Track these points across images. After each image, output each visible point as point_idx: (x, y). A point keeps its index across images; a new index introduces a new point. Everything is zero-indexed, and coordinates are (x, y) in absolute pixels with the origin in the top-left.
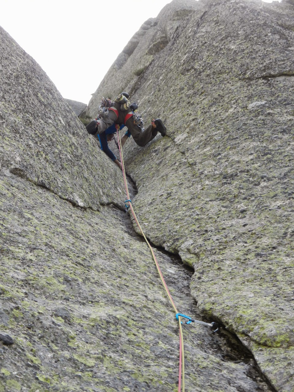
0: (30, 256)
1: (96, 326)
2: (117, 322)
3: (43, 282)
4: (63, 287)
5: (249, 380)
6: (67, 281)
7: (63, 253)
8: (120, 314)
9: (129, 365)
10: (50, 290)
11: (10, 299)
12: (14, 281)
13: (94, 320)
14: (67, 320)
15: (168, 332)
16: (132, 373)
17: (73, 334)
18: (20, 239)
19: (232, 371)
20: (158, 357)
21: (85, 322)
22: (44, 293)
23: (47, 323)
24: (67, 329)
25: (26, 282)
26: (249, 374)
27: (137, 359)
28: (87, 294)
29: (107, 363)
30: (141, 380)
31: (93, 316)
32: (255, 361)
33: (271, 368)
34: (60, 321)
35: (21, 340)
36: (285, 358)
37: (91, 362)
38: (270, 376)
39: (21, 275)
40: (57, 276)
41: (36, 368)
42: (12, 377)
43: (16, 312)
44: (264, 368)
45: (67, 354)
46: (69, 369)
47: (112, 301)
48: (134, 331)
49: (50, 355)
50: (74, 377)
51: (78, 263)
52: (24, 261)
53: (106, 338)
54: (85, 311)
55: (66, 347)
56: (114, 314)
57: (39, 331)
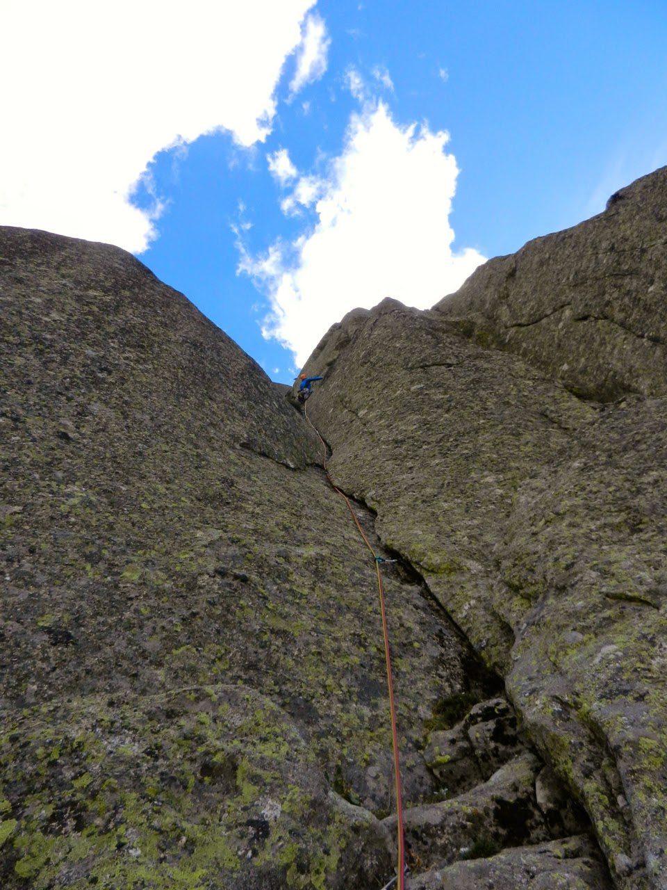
0: (257, 510)
1: (308, 563)
2: (323, 558)
3: (268, 530)
4: (283, 533)
5: (423, 600)
6: (285, 529)
7: (281, 507)
8: (325, 552)
9: (334, 593)
10: (273, 536)
11: (244, 546)
12: (246, 531)
13: (306, 558)
14: (287, 558)
15: (361, 564)
16: (335, 598)
17: (291, 570)
18: (249, 497)
19: (409, 593)
20: (354, 584)
21: (300, 560)
22: (269, 539)
23: (273, 563)
24: (287, 566)
25: (255, 531)
26: (422, 594)
27: (339, 587)
28: (301, 538)
29: (317, 591)
30: (343, 603)
31: (306, 555)
32: (426, 585)
33: (438, 589)
34: (281, 560)
35: (254, 577)
36: (448, 582)
37: (306, 591)
38: (438, 596)
39: (251, 526)
40: (277, 525)
41: (265, 598)
42: (248, 606)
43: (249, 556)
44: (433, 589)
45: (287, 586)
46: (290, 598)
47: (319, 543)
48: (336, 564)
49: (275, 588)
50: (292, 604)
51: (292, 514)
52: (253, 515)
53: (316, 572)
54: (299, 551)
55: (287, 581)
56: (321, 552)
57: (266, 569)
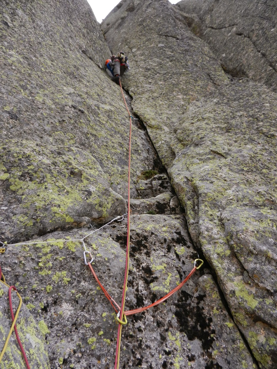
0: (88, 84)
1: (106, 112)
2: (112, 111)
3: (91, 94)
4: (97, 97)
5: (145, 136)
6: (98, 95)
7: (97, 85)
8: (113, 109)
9: (114, 126)
10: (94, 97)
11: (83, 98)
12: (83, 92)
13: (106, 110)
14: (98, 108)
15: (125, 117)
16: (115, 128)
17: (100, 113)
18: (85, 77)
19: (140, 132)
20: (122, 124)
21: (103, 110)
22: (92, 98)
23: (93, 108)
24: (98, 111)
25: (87, 93)
26: (145, 134)
27: (116, 124)
28: (104, 101)
29: (108, 124)
30: (117, 130)
31: (105, 108)
32: (147, 131)
33: (151, 134)
34: (96, 108)
35: (86, 112)
36: (156, 132)
37: (104, 122)
38: (151, 137)
39: (85, 90)
40: (95, 93)
41: (90, 121)
42: (83, 123)
43: (84, 103)
44: (150, 134)
45: (98, 119)
46: (98, 123)
47: (110, 105)
48: (116, 115)
49: (93, 118)
50: (99, 126)
51: (101, 90)
52: (86, 86)
53: (108, 116)
54: (103, 106)
55: (97, 117)
56: (111, 109)
57: (90, 110)
